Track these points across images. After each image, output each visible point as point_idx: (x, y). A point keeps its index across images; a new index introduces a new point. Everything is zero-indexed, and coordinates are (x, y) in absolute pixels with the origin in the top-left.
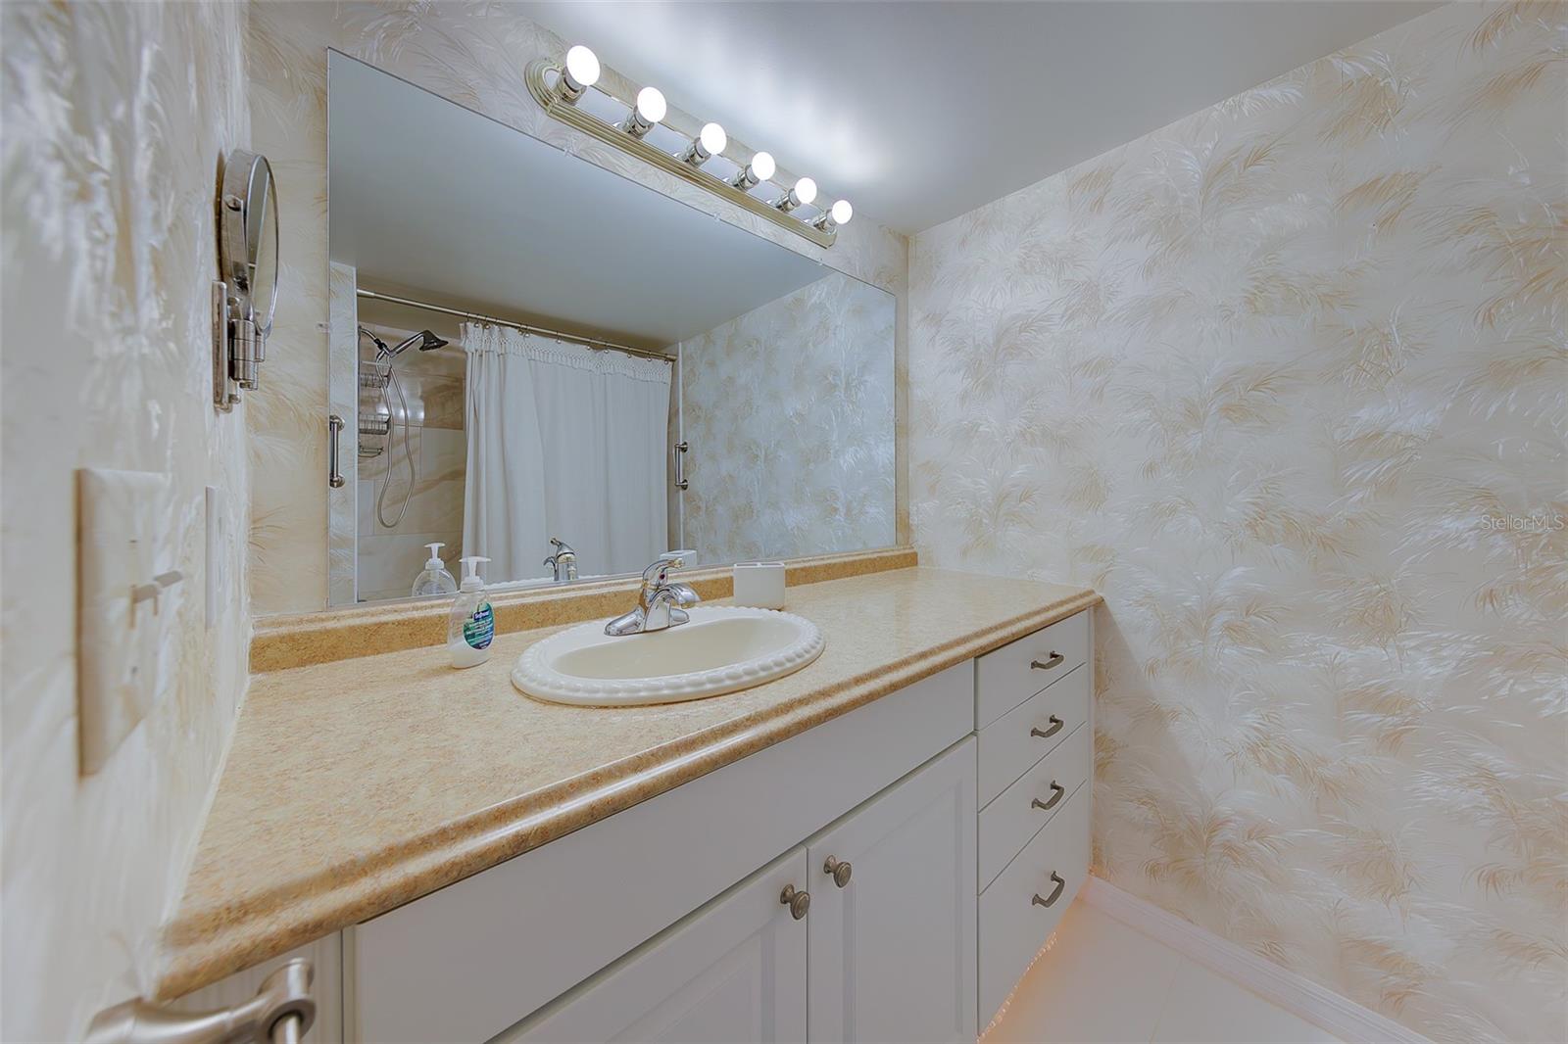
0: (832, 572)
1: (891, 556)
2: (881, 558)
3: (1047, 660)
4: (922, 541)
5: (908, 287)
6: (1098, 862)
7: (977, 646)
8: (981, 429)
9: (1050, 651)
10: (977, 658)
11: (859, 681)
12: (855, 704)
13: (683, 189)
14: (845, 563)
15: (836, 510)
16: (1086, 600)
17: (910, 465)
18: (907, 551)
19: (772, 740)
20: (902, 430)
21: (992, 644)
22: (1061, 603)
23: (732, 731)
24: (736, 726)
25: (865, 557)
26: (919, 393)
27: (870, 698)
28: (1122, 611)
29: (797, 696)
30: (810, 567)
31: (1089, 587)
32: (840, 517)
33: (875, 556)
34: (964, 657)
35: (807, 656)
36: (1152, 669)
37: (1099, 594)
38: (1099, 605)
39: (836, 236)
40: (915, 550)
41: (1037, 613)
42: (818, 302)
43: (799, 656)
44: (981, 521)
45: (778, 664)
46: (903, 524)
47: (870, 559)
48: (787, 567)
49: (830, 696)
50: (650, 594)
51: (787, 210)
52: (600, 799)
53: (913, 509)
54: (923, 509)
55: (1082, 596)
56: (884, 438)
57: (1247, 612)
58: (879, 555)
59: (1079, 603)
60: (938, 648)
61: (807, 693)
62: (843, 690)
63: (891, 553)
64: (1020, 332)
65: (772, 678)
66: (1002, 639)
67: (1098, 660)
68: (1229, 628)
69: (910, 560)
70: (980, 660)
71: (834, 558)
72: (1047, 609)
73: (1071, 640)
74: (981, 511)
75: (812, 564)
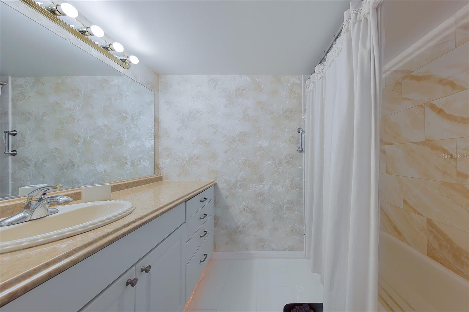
0: (128, 186)
1: (153, 178)
2: (149, 179)
3: (203, 199)
4: (164, 172)
5: (159, 91)
6: (215, 248)
7: (186, 198)
8: (185, 138)
9: (204, 197)
10: (186, 201)
11: (152, 213)
12: (152, 219)
13: (45, 21)
14: (134, 182)
15: (126, 164)
16: (212, 184)
17: (160, 148)
18: (158, 176)
19: (124, 235)
20: (156, 137)
21: (190, 197)
22: (207, 185)
23: (108, 236)
24: (109, 234)
25: (143, 179)
26: (163, 125)
27: (156, 217)
28: (220, 185)
29: (131, 221)
30: (118, 185)
31: (213, 181)
32: (128, 166)
33: (147, 178)
34: (183, 202)
35: (130, 210)
36: (226, 197)
37: (215, 182)
38: (215, 185)
39: (130, 66)
40: (162, 175)
41: (201, 188)
42: (117, 84)
43: (128, 211)
44: (184, 165)
45: (120, 214)
46: (157, 167)
47: (144, 180)
48: (112, 185)
49: (143, 219)
50: (34, 203)
51: (108, 50)
52: (53, 270)
53: (161, 162)
54: (164, 163)
55: (212, 183)
56: (149, 139)
57: (243, 181)
58: (148, 178)
59: (211, 184)
60: (175, 200)
61: (134, 219)
62: (147, 216)
63: (153, 177)
64: (196, 114)
65: (118, 219)
66: (192, 196)
67: (215, 198)
68: (240, 185)
69: (160, 179)
70: (187, 202)
71: (129, 181)
72: (204, 187)
73: (209, 194)
74: (184, 162)
75: (119, 183)
